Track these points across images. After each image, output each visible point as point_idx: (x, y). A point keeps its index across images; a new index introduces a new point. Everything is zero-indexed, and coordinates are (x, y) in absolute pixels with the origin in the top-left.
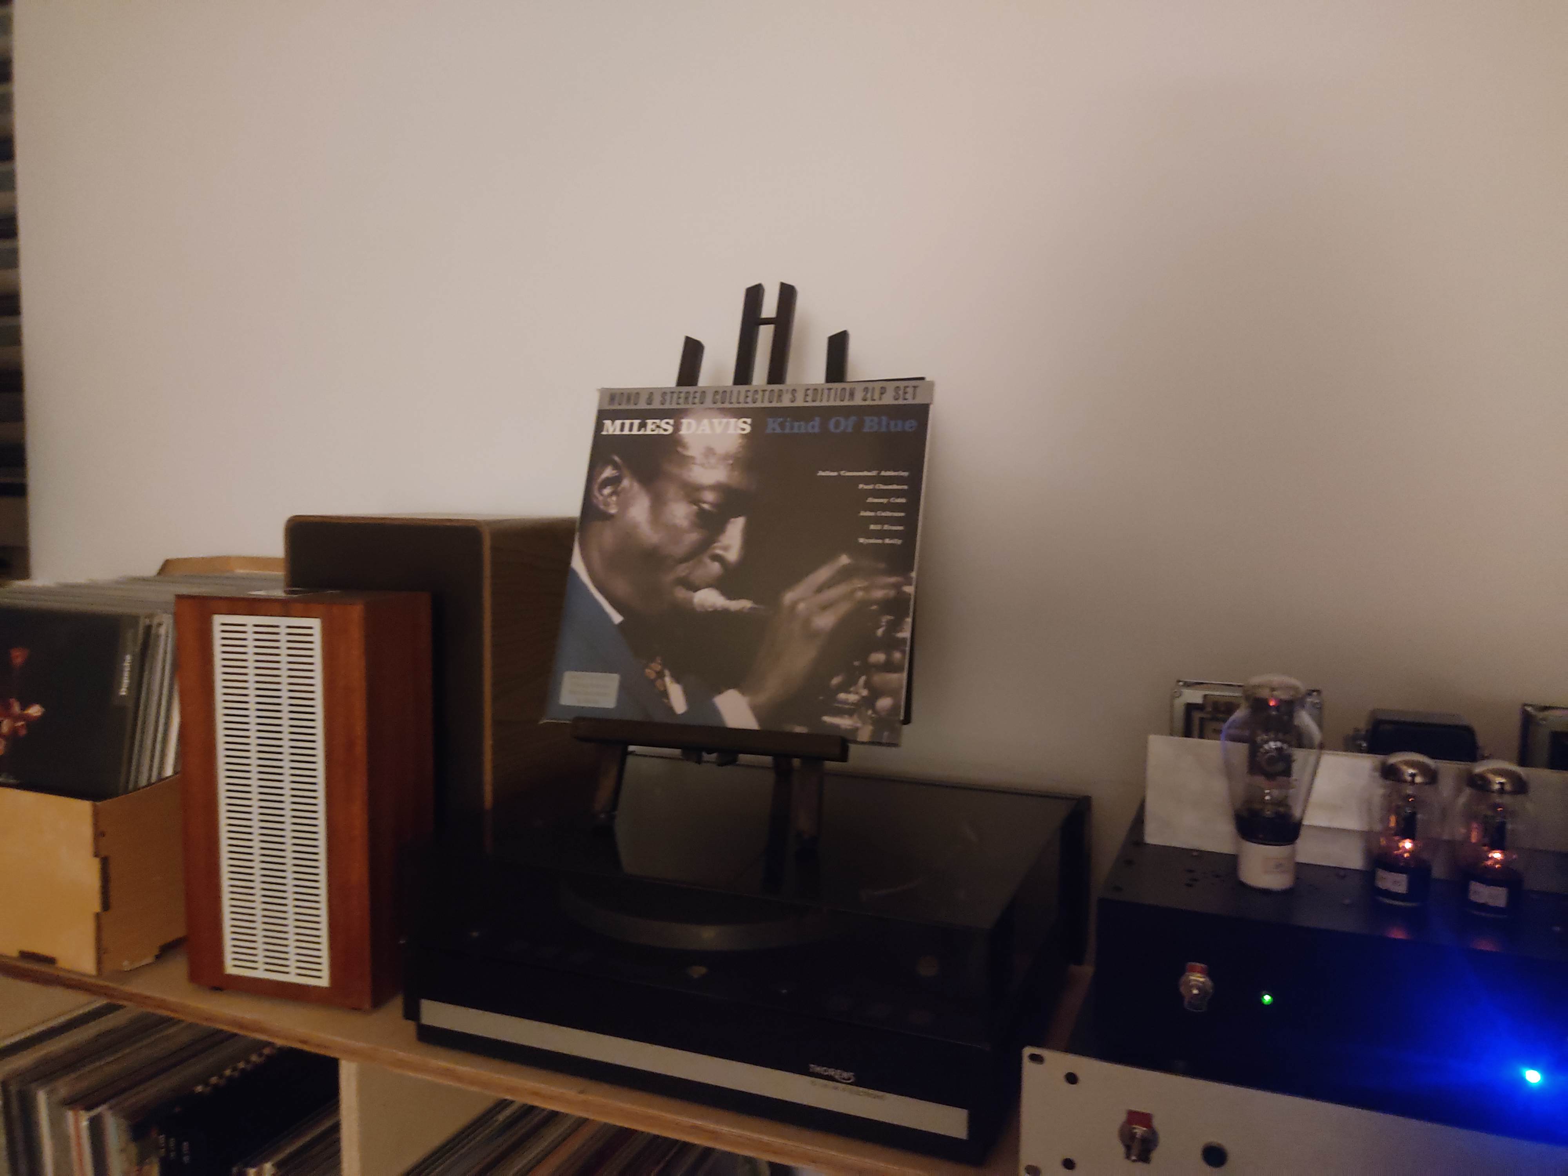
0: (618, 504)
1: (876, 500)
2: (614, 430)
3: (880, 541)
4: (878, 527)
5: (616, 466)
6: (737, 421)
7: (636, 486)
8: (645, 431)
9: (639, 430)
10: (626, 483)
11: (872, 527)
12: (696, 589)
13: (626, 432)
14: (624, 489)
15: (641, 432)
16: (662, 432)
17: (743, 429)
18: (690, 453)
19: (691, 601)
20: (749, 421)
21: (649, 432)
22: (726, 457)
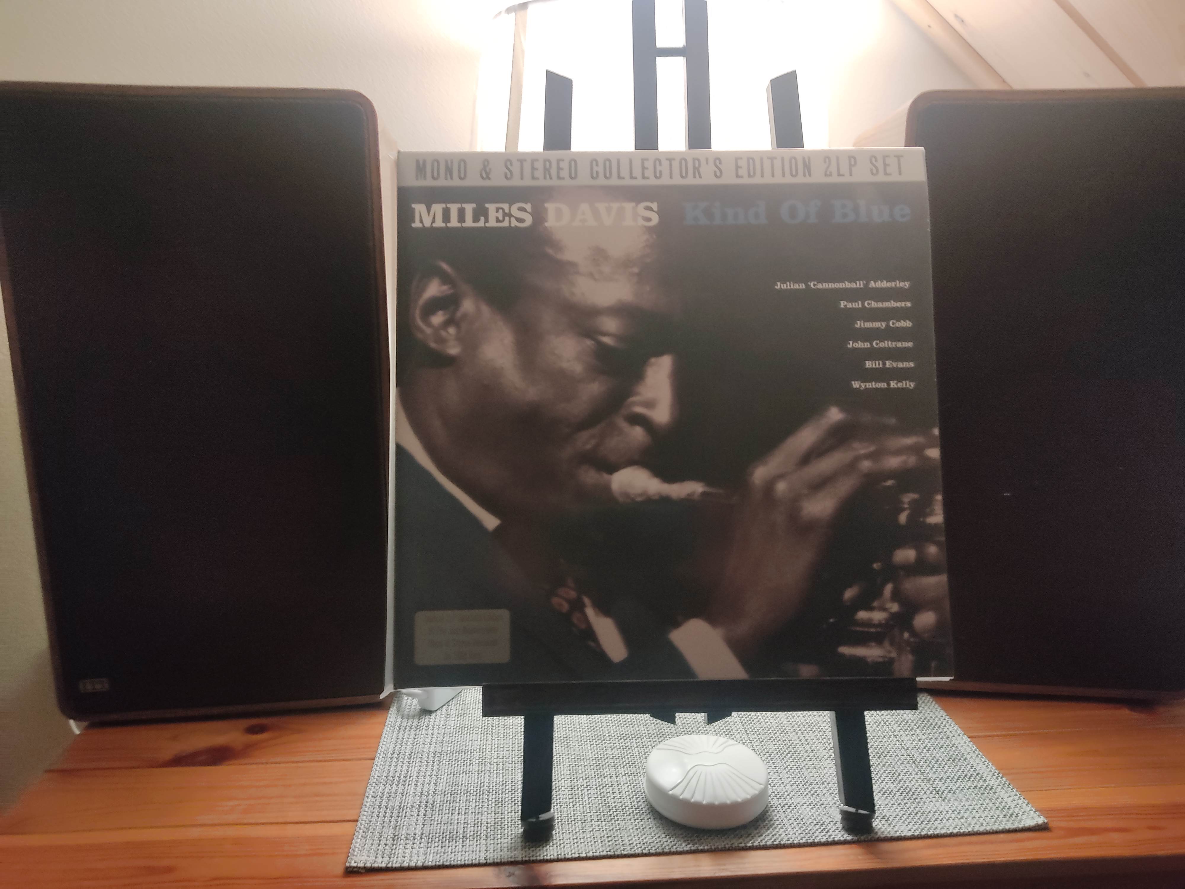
0: (459, 339)
1: (868, 325)
2: (433, 221)
3: (883, 385)
4: (878, 364)
5: (445, 279)
6: (637, 206)
7: (486, 310)
8: (487, 221)
9: (476, 219)
10: (468, 305)
11: (869, 364)
12: (612, 468)
13: (454, 223)
14: (465, 316)
15: (481, 224)
16: (514, 223)
17: (649, 220)
18: (568, 256)
19: (607, 488)
20: (655, 206)
21: (492, 223)
22: (626, 263)
